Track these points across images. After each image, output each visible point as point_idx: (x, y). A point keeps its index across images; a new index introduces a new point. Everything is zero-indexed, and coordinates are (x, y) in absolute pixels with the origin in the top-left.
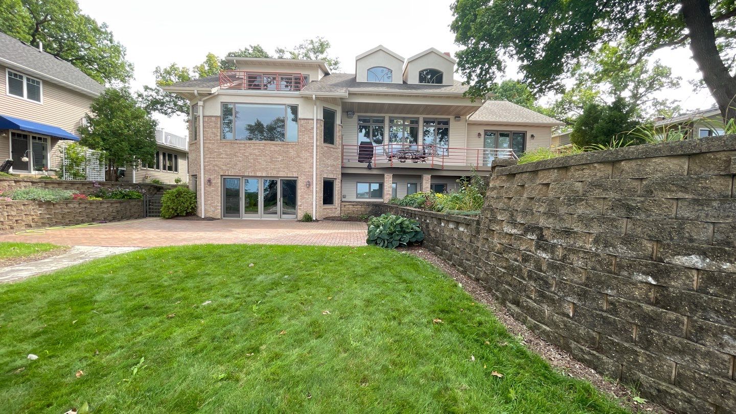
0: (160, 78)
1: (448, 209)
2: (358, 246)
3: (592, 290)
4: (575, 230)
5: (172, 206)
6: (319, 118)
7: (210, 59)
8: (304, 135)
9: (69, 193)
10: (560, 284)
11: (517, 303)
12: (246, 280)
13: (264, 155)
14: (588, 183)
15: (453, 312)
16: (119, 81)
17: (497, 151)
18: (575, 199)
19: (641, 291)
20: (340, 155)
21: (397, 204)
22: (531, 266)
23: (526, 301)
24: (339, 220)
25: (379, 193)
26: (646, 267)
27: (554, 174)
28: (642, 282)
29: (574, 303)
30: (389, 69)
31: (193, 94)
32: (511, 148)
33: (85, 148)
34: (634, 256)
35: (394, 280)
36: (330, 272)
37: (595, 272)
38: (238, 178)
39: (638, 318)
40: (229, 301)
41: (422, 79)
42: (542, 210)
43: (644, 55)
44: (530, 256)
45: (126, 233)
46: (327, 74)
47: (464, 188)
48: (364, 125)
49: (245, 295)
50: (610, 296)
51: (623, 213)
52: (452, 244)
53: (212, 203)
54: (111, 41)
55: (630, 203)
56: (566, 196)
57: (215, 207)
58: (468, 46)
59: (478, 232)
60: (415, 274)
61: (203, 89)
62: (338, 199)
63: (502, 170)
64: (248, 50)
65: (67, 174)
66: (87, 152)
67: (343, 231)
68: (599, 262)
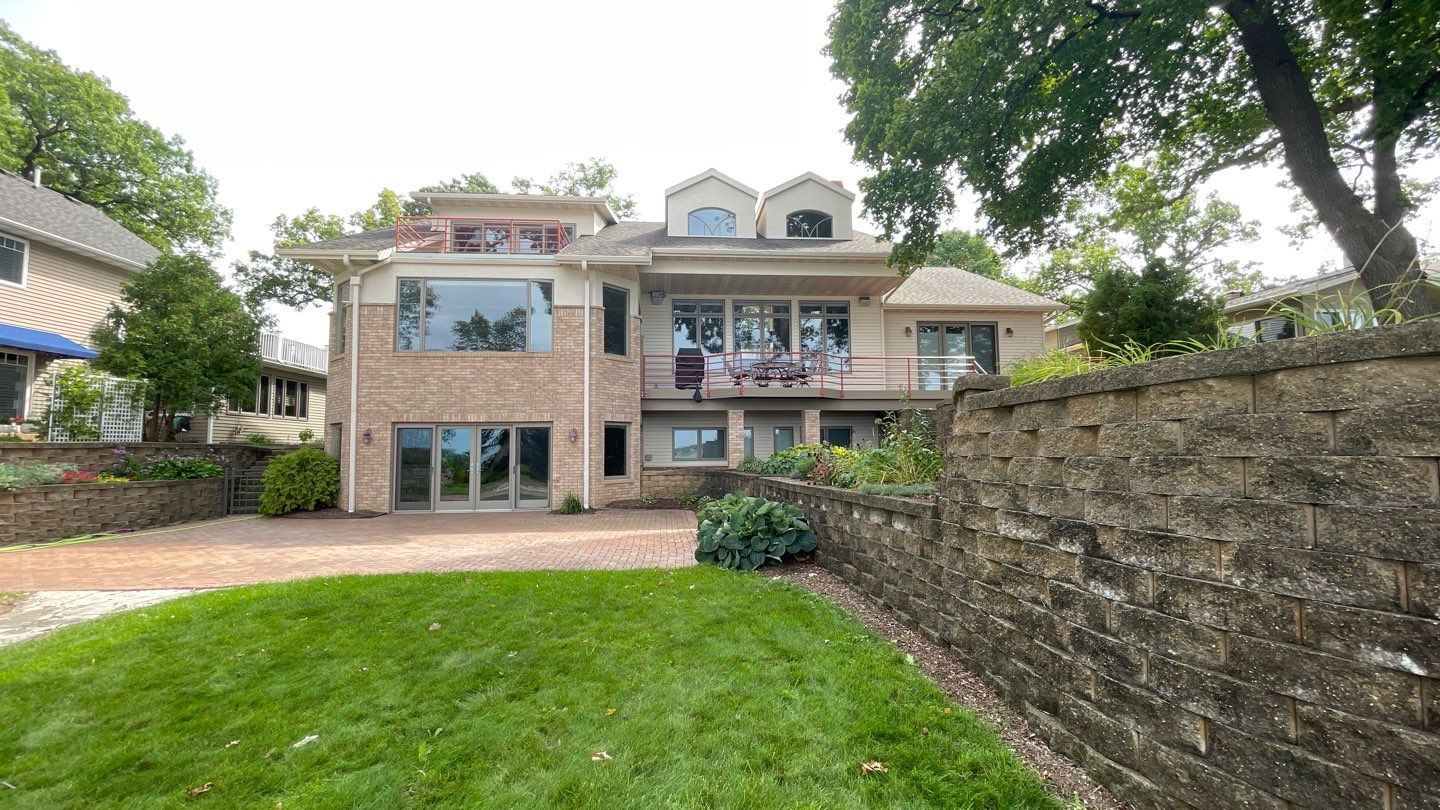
0: (284, 235)
1: (864, 483)
2: (678, 566)
3: (1254, 685)
4: (1181, 533)
5: (287, 489)
6: (594, 304)
7: (386, 200)
8: (564, 338)
9: (53, 471)
10: (1160, 665)
11: (1052, 708)
12: (416, 667)
13: (482, 379)
14: (1196, 423)
15: (904, 737)
16: (200, 242)
17: (944, 361)
18: (1169, 462)
19: (1385, 693)
20: (638, 376)
21: (755, 471)
22: (1078, 619)
23: (1075, 705)
24: (636, 508)
25: (719, 448)
26: (1390, 631)
27: (1108, 406)
28: (1384, 669)
29: (1205, 719)
30: (730, 213)
31: (339, 263)
32: (969, 355)
33: (103, 375)
34: (1352, 601)
35: (762, 653)
36: (615, 637)
37: (1254, 639)
38: (428, 427)
39: (1393, 767)
40: (365, 730)
41: (793, 230)
42: (1087, 485)
43: (1194, 181)
44: (1074, 593)
45: (169, 555)
46: (610, 223)
47: (892, 436)
48: (685, 316)
49: (405, 712)
50: (1304, 703)
51: (1302, 492)
52: (880, 560)
53: (372, 481)
54: (188, 168)
55: (1315, 469)
56: (1146, 453)
57: (379, 490)
58: (879, 169)
59: (938, 533)
60: (805, 634)
61: (360, 252)
62: (635, 464)
63: (982, 398)
64: (459, 183)
65: (56, 429)
66: (107, 383)
67: (645, 532)
68: (1260, 614)
